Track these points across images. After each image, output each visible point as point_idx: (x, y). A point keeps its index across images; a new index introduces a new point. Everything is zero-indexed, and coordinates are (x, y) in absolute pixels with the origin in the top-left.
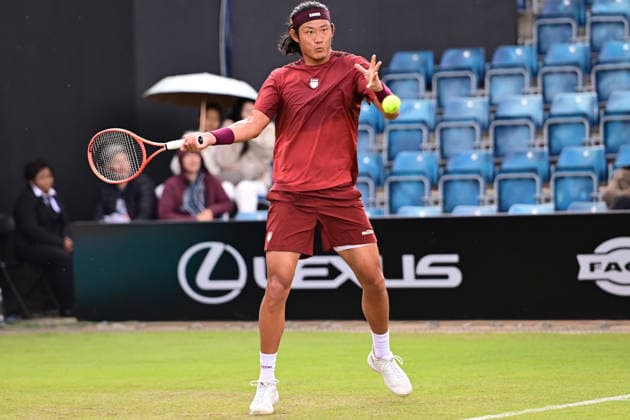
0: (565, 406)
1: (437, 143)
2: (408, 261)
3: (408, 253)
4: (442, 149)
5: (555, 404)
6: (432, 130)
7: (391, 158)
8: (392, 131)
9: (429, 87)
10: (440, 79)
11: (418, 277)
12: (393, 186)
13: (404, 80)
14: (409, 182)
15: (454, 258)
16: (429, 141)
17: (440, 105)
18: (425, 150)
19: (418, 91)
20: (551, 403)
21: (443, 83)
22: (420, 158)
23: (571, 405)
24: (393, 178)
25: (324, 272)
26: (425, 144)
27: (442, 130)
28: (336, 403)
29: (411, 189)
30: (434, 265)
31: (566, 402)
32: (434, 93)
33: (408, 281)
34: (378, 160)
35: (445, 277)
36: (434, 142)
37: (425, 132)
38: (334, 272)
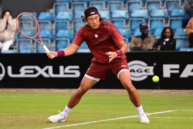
0: (114, 119)
1: (72, 27)
2: (61, 68)
3: (62, 65)
4: (74, 29)
5: (111, 118)
6: (71, 23)
7: (56, 32)
8: (57, 23)
9: (70, 7)
10: (74, 5)
11: (65, 74)
12: (57, 42)
13: (61, 5)
14: (62, 40)
15: (78, 67)
16: (70, 26)
17: (74, 14)
18: (68, 29)
19: (66, 9)
20: (109, 118)
21: (75, 6)
22: (66, 32)
23: (116, 119)
24: (57, 39)
25: (32, 71)
26: (68, 27)
27: (75, 23)
28: (35, 117)
29: (63, 43)
30: (70, 69)
31: (114, 118)
32: (72, 9)
33: (61, 75)
34: (52, 33)
35: (74, 74)
36: (71, 26)
37: (68, 23)
38: (35, 72)
